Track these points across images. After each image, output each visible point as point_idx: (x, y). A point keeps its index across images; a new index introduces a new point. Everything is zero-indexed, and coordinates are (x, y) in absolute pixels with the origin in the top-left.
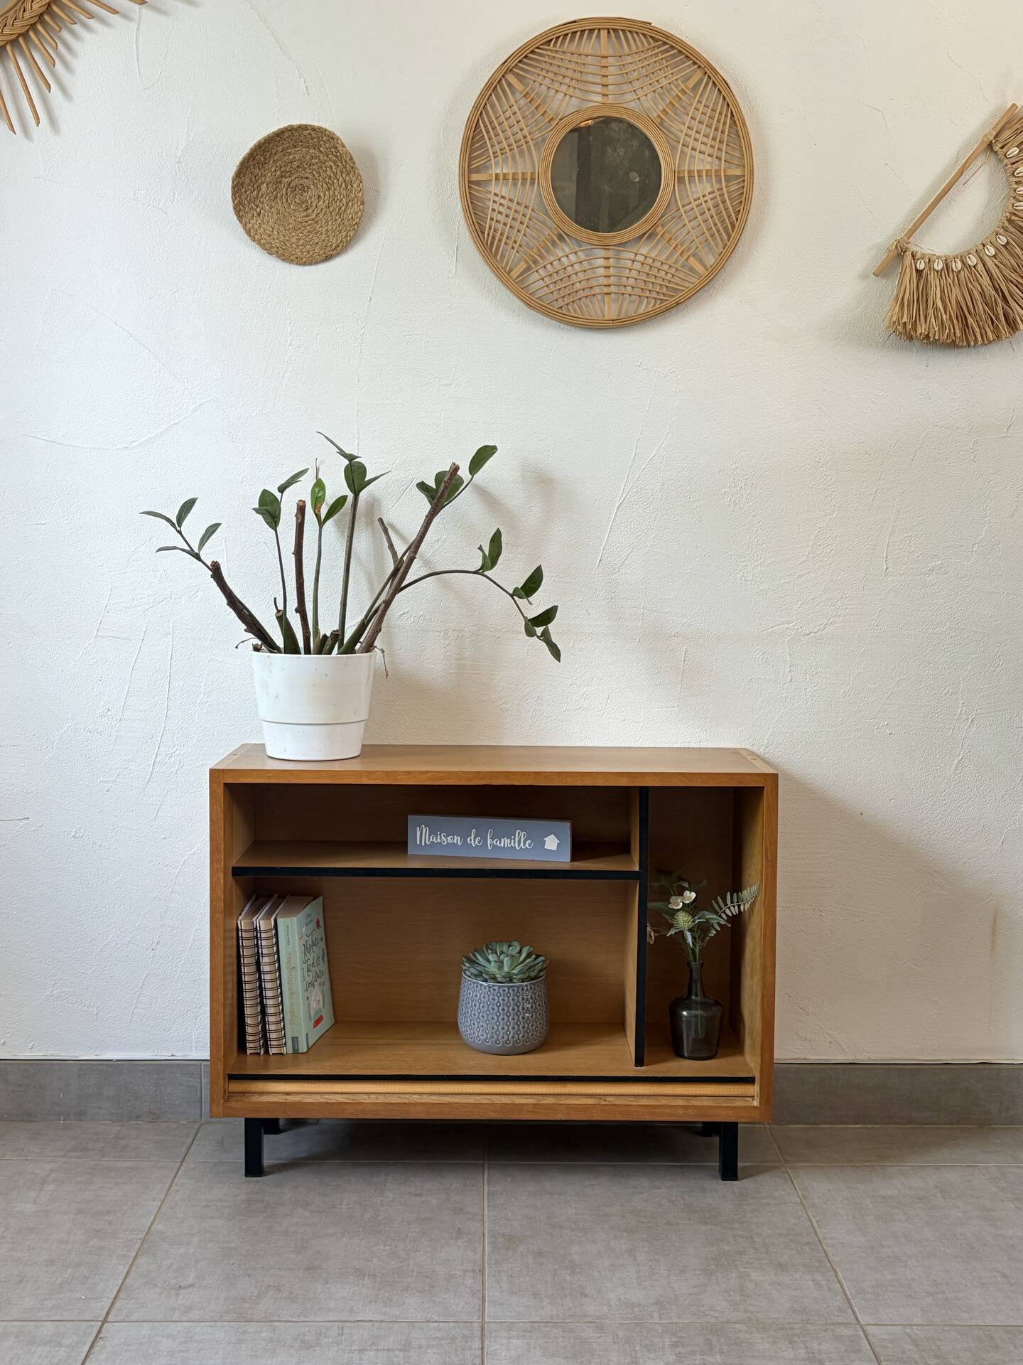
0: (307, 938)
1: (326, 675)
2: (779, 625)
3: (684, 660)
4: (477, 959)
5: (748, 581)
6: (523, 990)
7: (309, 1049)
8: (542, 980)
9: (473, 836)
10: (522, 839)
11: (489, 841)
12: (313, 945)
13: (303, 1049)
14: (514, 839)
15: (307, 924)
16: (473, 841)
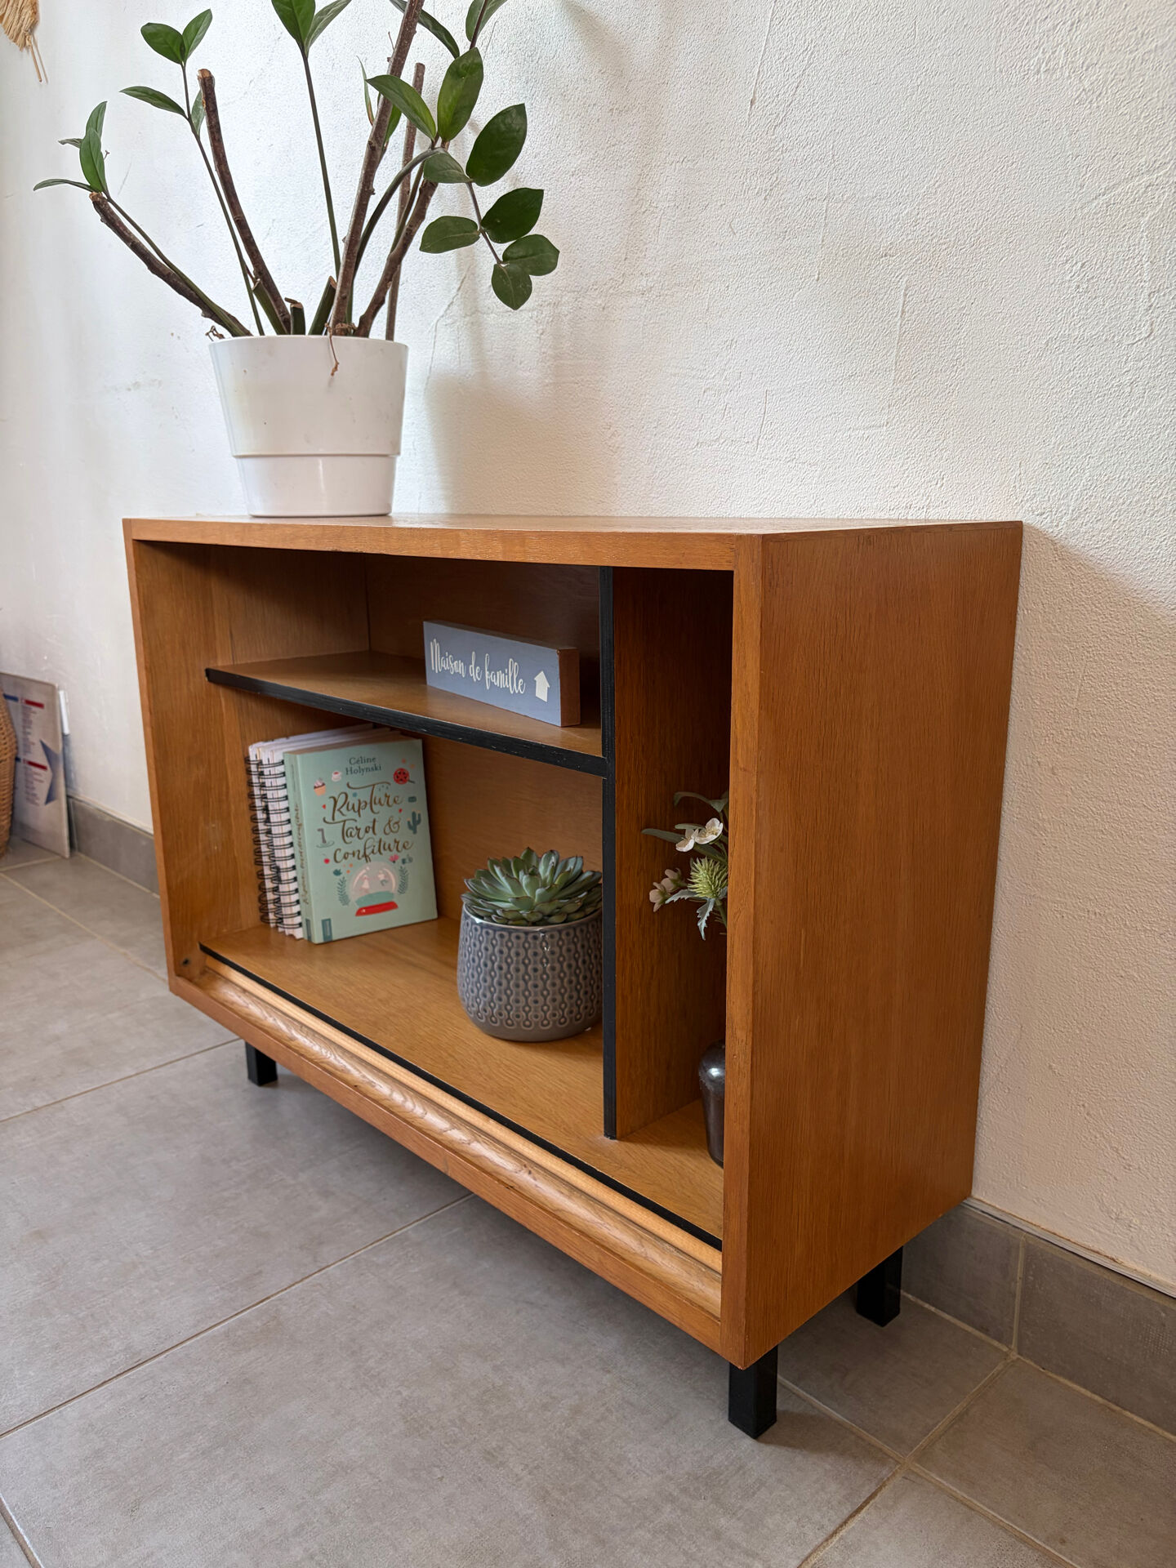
0: (350, 792)
1: (245, 371)
2: (1127, 180)
3: (903, 312)
4: (495, 873)
5: (1055, 70)
6: (535, 938)
7: (328, 942)
8: (553, 929)
9: (473, 663)
10: (515, 677)
11: (487, 673)
12: (372, 802)
13: (318, 938)
14: (508, 674)
15: (348, 771)
16: (474, 673)
